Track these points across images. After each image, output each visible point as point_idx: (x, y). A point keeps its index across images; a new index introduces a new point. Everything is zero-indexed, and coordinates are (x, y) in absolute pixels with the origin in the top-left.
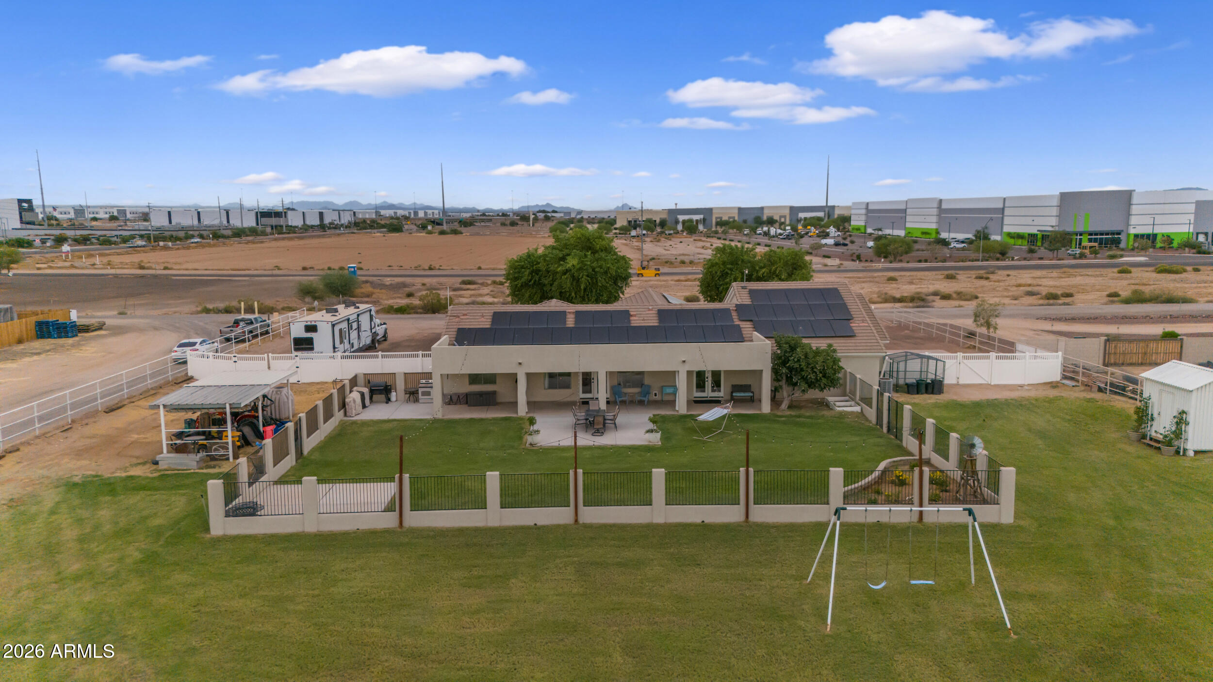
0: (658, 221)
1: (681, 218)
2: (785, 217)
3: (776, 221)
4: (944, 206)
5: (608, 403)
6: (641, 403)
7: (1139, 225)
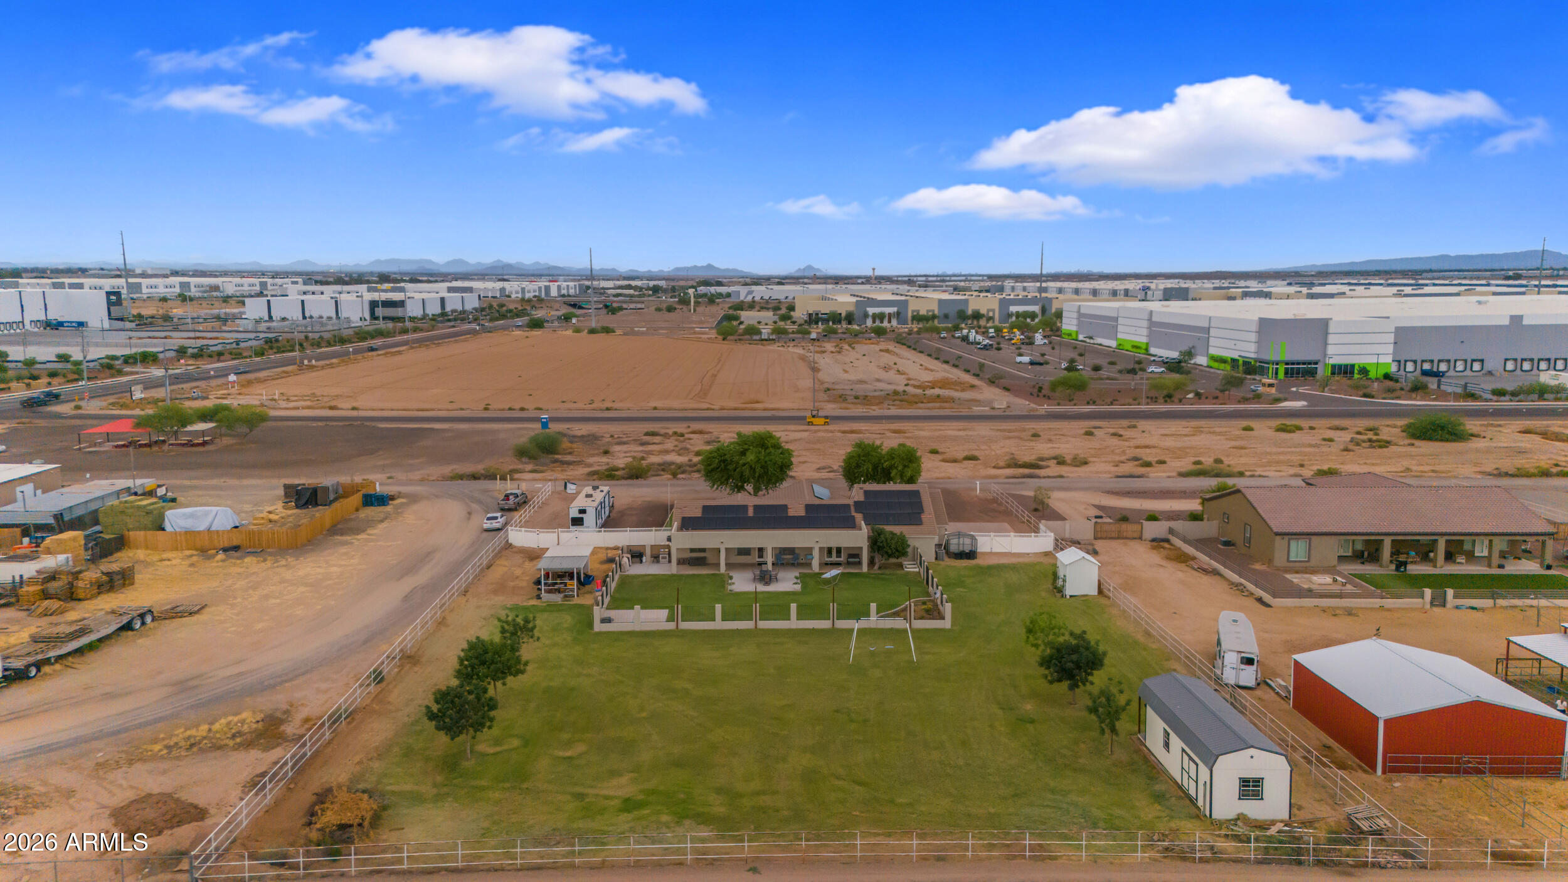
0: (843, 315)
1: (871, 311)
2: (993, 311)
3: (983, 315)
4: (1154, 319)
5: (773, 564)
6: (793, 564)
7: (1337, 353)
